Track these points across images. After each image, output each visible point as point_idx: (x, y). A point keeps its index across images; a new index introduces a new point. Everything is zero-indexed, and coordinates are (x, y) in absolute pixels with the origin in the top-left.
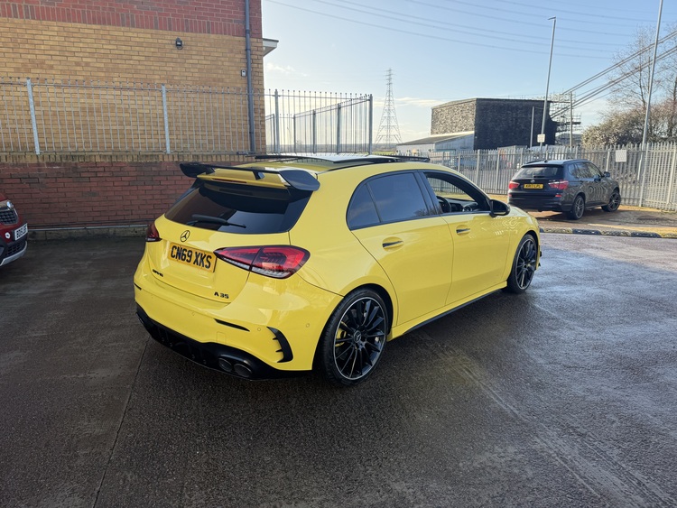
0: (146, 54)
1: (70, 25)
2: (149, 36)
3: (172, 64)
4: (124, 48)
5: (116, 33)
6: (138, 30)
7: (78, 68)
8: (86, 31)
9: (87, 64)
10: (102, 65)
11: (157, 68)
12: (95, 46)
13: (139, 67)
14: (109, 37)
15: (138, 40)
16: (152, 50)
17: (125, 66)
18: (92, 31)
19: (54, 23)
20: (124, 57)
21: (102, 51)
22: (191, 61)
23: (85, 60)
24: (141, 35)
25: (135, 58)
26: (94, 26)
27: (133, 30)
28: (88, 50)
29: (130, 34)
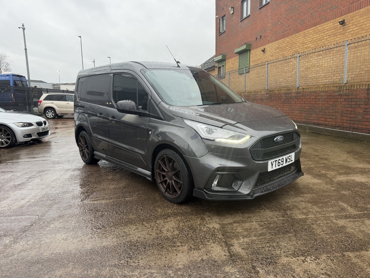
1: (306, 31)
2: (332, 24)
3: (339, 36)
5: (319, 28)
6: (328, 22)
7: (306, 50)
8: (311, 31)
10: (313, 46)
11: (333, 40)
12: (312, 37)
13: (326, 42)
14: (317, 31)
16: (332, 31)
17: (321, 44)
18: (312, 31)
20: (321, 39)
21: (314, 39)
22: (349, 31)
23: (309, 45)
25: (325, 38)
26: (313, 28)
27: (326, 23)
28: (310, 40)
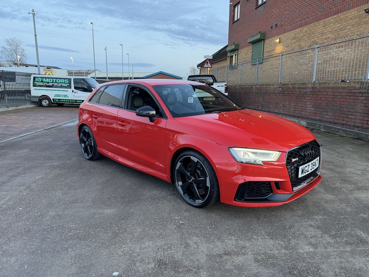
0: (353, 23)
4: (344, 24)
5: (342, 17)
6: (352, 10)
9: (329, 38)
10: (334, 36)
11: (356, 31)
13: (348, 33)
15: (351, 16)
16: (356, 20)
19: (321, 21)
24: (353, 13)
27: (349, 11)
29: (348, 15)
